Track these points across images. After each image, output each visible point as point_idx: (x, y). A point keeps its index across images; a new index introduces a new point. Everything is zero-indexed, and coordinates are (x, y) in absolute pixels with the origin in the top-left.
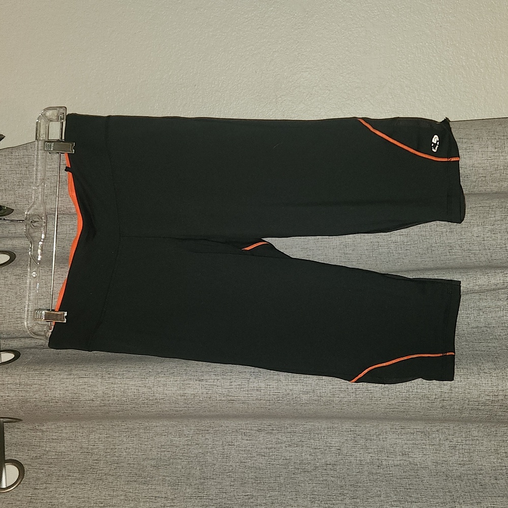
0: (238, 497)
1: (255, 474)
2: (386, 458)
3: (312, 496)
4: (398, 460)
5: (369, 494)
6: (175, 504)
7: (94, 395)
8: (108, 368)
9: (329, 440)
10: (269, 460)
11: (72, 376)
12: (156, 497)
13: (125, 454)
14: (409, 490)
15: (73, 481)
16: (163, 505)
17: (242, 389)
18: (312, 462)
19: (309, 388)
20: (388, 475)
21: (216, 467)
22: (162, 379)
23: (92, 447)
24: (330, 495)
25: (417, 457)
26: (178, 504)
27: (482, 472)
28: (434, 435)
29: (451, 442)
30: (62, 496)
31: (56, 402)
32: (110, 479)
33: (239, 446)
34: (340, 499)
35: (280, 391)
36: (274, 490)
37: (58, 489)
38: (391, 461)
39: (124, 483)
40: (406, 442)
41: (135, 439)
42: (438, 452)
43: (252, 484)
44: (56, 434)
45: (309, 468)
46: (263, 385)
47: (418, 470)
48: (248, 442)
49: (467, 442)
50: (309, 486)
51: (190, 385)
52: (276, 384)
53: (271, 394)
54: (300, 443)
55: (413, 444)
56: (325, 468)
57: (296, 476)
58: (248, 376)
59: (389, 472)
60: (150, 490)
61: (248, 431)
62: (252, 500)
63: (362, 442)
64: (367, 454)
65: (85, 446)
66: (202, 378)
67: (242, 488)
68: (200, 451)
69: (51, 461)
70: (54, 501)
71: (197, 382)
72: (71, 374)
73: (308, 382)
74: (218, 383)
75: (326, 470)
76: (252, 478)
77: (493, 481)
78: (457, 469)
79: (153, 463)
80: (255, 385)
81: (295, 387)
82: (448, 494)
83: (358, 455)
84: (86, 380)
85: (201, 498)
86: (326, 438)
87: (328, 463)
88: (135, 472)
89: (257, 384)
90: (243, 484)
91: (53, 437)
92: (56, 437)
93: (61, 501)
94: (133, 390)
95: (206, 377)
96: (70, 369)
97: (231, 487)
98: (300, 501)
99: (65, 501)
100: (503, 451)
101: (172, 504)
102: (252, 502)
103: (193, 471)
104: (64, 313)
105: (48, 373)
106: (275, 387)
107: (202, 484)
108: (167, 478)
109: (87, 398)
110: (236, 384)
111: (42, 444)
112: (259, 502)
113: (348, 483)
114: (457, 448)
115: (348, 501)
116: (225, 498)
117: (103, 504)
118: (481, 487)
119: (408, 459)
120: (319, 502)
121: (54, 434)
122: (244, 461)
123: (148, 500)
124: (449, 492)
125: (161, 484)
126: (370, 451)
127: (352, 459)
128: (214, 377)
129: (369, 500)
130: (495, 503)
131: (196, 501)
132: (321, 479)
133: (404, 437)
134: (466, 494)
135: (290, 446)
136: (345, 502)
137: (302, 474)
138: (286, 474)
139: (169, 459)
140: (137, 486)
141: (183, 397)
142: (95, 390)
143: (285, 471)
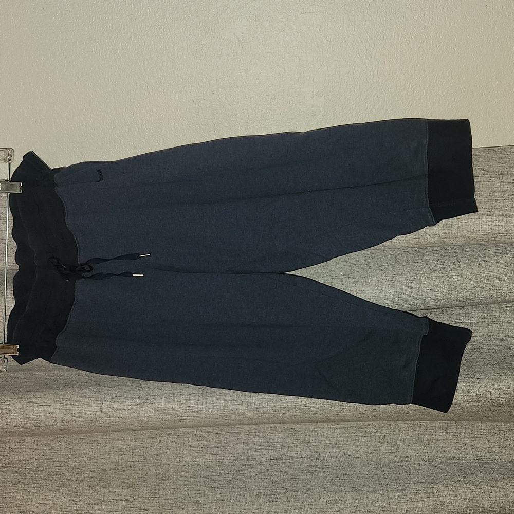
0: (191, 496)
1: (206, 472)
2: (323, 450)
3: (258, 491)
4: (334, 452)
5: (309, 487)
6: (135, 506)
7: (53, 421)
8: (65, 395)
9: (273, 437)
10: (219, 458)
11: (31, 405)
12: (116, 500)
13: (85, 459)
14: (343, 480)
15: (39, 489)
16: (123, 507)
17: (192, 410)
18: (258, 458)
19: (253, 407)
20: (325, 467)
21: (170, 467)
22: (118, 404)
23: (53, 454)
24: (274, 490)
25: (352, 448)
26: (138, 505)
27: (407, 459)
28: (366, 429)
29: (381, 433)
30: (29, 503)
31: (18, 429)
32: (73, 484)
33: (190, 446)
34: (283, 492)
35: (227, 411)
36: (224, 487)
37: (25, 497)
38: (327, 454)
39: (86, 488)
40: (341, 435)
41: (93, 445)
42: (369, 443)
43: (204, 482)
44: (18, 444)
45: (255, 464)
46: (210, 406)
47: (352, 460)
48: (199, 442)
49: (395, 433)
50: (255, 482)
51: (144, 409)
52: (223, 404)
53: (219, 413)
54: (246, 441)
55: (347, 437)
56: (269, 463)
57: (244, 472)
58: (197, 397)
59: (326, 464)
60: (111, 493)
61: (199, 433)
62: (204, 498)
63: (302, 437)
64: (306, 448)
65: (47, 453)
66: (154, 402)
67: (195, 487)
68: (155, 452)
69: (16, 469)
70: (22, 508)
71: (150, 405)
72: (30, 402)
73: (252, 401)
74: (170, 406)
75: (270, 464)
76: (203, 477)
77: (417, 467)
78: (386, 458)
79: (112, 466)
80: (204, 406)
81: (240, 406)
82: (377, 482)
83: (299, 449)
84: (45, 407)
85: (158, 498)
86: (270, 436)
87: (272, 457)
88: (96, 476)
89: (206, 405)
90: (196, 483)
91: (16, 447)
92: (19, 447)
93: (28, 508)
94: (90, 415)
95: (158, 400)
96: (29, 397)
97: (185, 487)
98: (247, 496)
99: (33, 508)
100: (426, 439)
101: (132, 506)
102: (204, 500)
103: (150, 473)
104: (16, 347)
105: (8, 402)
106: (222, 407)
107: (158, 485)
108: (126, 481)
109: (47, 423)
110: (185, 405)
111: (6, 454)
112: (210, 499)
113: (290, 476)
114: (386, 439)
115: (289, 494)
116: (180, 497)
117: (68, 509)
118: (406, 474)
119: (342, 451)
120: (264, 497)
121: (17, 444)
122: (195, 460)
123: (109, 503)
124: (379, 480)
125: (121, 487)
126: (309, 445)
127: (293, 453)
128: (165, 400)
129: (308, 492)
130: (418, 489)
131: (154, 502)
132: (265, 474)
133: (339, 431)
134: (393, 482)
135: (237, 444)
136: (287, 495)
137: (249, 470)
138: (234, 470)
139: (127, 461)
140: (99, 490)
141: (137, 420)
142: (54, 416)
143: (233, 467)
